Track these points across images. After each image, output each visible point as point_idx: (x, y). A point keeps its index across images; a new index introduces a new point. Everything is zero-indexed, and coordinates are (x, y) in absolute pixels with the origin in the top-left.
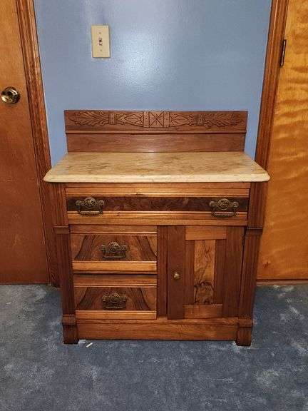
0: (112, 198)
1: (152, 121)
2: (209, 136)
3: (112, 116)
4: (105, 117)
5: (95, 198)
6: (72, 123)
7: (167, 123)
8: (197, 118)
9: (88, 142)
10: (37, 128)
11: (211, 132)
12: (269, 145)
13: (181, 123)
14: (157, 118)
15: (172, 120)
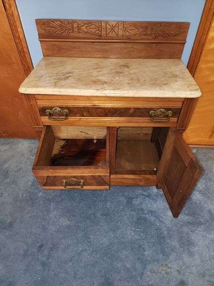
0: (74, 108)
1: (108, 31)
2: (154, 45)
3: (75, 25)
4: (69, 26)
5: (61, 108)
6: (43, 32)
7: (121, 33)
8: (146, 28)
9: (58, 49)
10: (17, 35)
11: (157, 41)
12: (201, 53)
13: (132, 32)
14: (113, 28)
15: (125, 29)
